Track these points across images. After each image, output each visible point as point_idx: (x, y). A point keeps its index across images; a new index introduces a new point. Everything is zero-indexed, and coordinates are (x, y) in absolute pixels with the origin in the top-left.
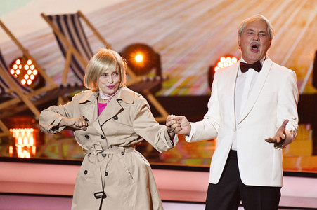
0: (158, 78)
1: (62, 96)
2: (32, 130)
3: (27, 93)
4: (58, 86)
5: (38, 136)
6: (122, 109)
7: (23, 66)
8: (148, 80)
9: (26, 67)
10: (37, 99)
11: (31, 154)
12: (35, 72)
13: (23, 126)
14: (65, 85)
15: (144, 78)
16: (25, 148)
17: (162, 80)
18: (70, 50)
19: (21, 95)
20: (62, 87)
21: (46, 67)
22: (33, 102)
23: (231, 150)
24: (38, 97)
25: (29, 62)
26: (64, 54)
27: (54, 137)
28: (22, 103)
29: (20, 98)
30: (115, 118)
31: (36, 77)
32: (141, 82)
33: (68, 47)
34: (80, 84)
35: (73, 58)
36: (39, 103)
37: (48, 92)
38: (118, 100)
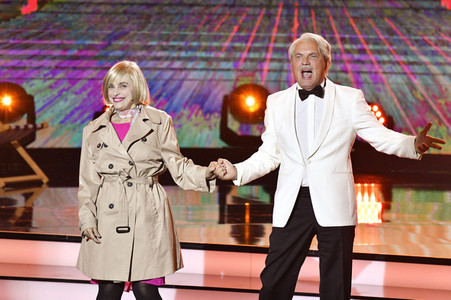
0: (31, 126)
6: (152, 131)
8: (18, 128)
15: (13, 126)
23: (301, 188)
30: (144, 139)
32: (10, 130)
38: (145, 120)
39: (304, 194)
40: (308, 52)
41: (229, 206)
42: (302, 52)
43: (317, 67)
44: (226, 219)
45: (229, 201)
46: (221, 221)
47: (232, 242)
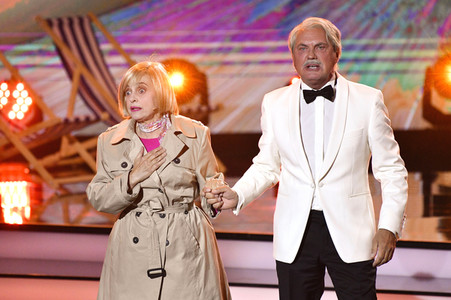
0: (204, 108)
1: (67, 134)
2: (24, 184)
3: (17, 131)
4: (62, 120)
5: (34, 192)
6: (186, 148)
7: (11, 93)
9: (15, 94)
10: (32, 140)
11: (24, 219)
12: (29, 101)
13: (11, 177)
14: (72, 119)
16: (15, 209)
17: (210, 111)
18: (78, 70)
19: (9, 134)
20: (67, 121)
21: (44, 93)
22: (26, 144)
24: (33, 137)
25: (20, 86)
26: (70, 75)
27: (56, 194)
28: (10, 145)
29: (8, 138)
30: (177, 161)
31: (30, 108)
33: (75, 65)
34: (93, 117)
35: (82, 80)
36: (34, 145)
37: (47, 129)
38: (177, 133)
39: (316, 220)
40: (315, 43)
41: (435, 197)
42: (306, 43)
43: (326, 60)
44: (432, 212)
45: (435, 190)
46: (426, 214)
47: (439, 238)
